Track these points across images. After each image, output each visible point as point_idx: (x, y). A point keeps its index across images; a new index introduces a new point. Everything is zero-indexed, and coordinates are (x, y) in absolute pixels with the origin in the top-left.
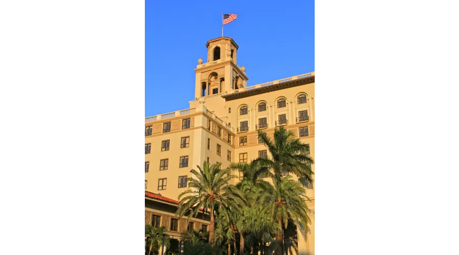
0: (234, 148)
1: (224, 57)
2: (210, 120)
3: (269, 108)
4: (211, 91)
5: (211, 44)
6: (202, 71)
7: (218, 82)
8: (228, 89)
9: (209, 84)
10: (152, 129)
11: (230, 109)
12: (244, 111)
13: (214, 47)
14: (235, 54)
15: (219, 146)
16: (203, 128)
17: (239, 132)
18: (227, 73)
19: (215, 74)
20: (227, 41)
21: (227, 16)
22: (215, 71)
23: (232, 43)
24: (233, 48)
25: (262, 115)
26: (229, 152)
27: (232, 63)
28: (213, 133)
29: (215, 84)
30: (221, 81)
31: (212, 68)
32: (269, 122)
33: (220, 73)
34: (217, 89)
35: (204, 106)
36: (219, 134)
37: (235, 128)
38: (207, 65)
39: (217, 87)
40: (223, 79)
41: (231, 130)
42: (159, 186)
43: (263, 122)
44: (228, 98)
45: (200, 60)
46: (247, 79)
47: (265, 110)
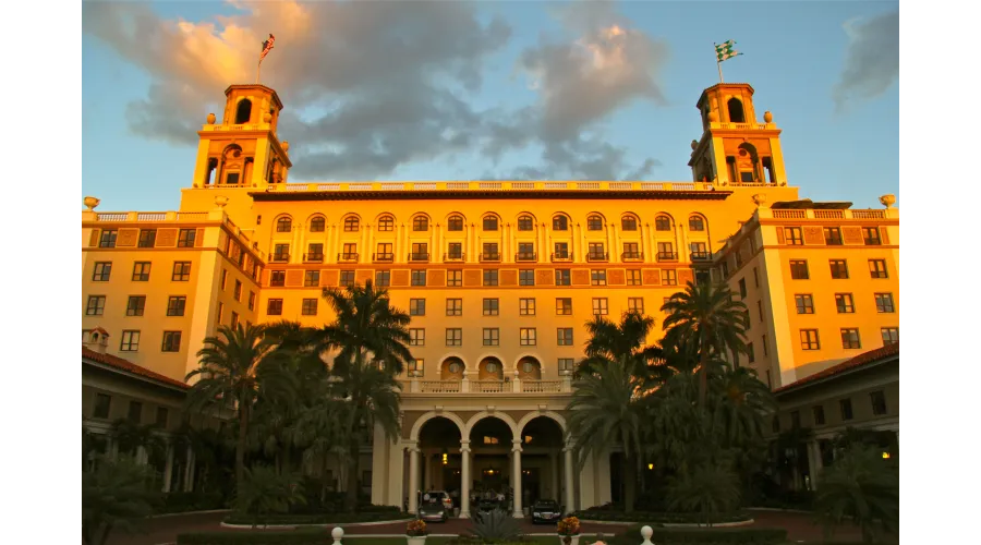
0: (261, 288)
1: (257, 121)
2: (230, 235)
3: (331, 228)
4: (226, 177)
6: (214, 137)
7: (242, 163)
8: (258, 180)
9: (223, 163)
10: (115, 235)
11: (259, 217)
12: (285, 225)
14: (275, 117)
15: (238, 284)
16: (218, 250)
17: (272, 260)
18: (261, 150)
19: (237, 149)
20: (266, 95)
23: (274, 99)
24: (274, 107)
25: (317, 238)
26: (252, 294)
27: (271, 136)
28: (231, 261)
29: (235, 165)
30: (246, 163)
31: (233, 137)
32: (327, 252)
34: (237, 175)
35: (224, 212)
36: (241, 263)
37: (265, 251)
38: (224, 128)
39: (238, 171)
41: (260, 256)
42: (122, 344)
43: (316, 251)
44: (259, 197)
47: (323, 230)
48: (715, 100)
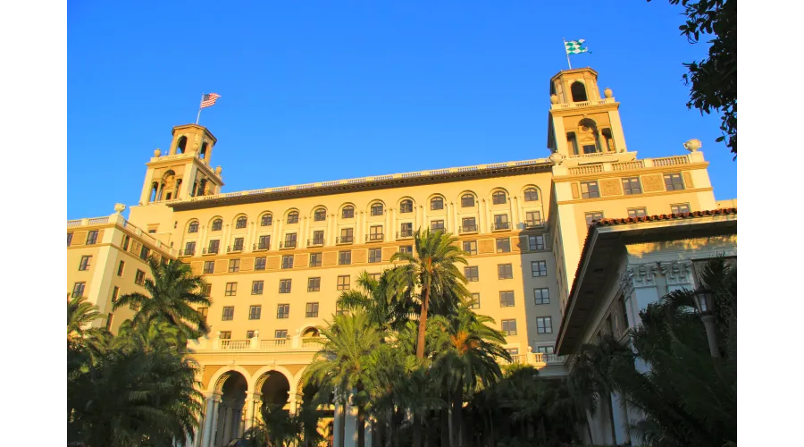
1: (190, 151)
2: (129, 236)
4: (165, 195)
5: (177, 132)
6: (157, 166)
7: (175, 184)
8: (183, 195)
9: (163, 186)
11: (176, 223)
12: (194, 227)
13: (180, 136)
14: (209, 148)
16: (112, 245)
18: (188, 173)
19: (172, 173)
20: (198, 131)
21: (207, 97)
22: (173, 169)
23: (206, 134)
24: (207, 140)
29: (171, 186)
30: (178, 184)
31: (169, 165)
33: (178, 171)
34: (172, 193)
38: (164, 159)
39: (173, 191)
40: (180, 181)
41: (170, 252)
44: (178, 208)
45: (157, 152)
46: (221, 184)
47: (220, 229)
48: (560, 86)
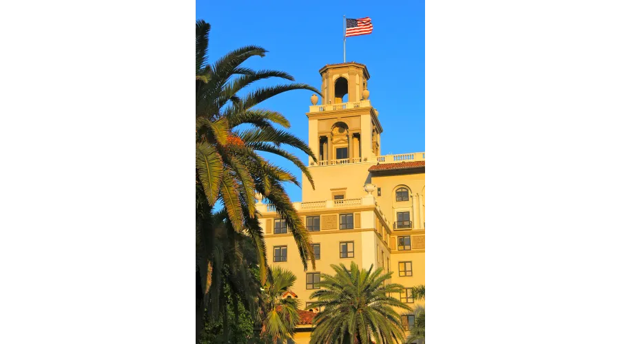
0: (390, 253)
1: (355, 97)
5: (330, 71)
6: (321, 116)
8: (368, 155)
9: (332, 139)
13: (336, 77)
15: (383, 253)
17: (397, 228)
20: (358, 70)
21: (352, 23)
22: (344, 120)
23: (364, 73)
24: (365, 80)
26: (388, 260)
27: (372, 113)
28: (379, 235)
31: (339, 116)
33: (352, 125)
34: (346, 150)
37: (390, 221)
38: (327, 107)
40: (357, 136)
45: (314, 98)
